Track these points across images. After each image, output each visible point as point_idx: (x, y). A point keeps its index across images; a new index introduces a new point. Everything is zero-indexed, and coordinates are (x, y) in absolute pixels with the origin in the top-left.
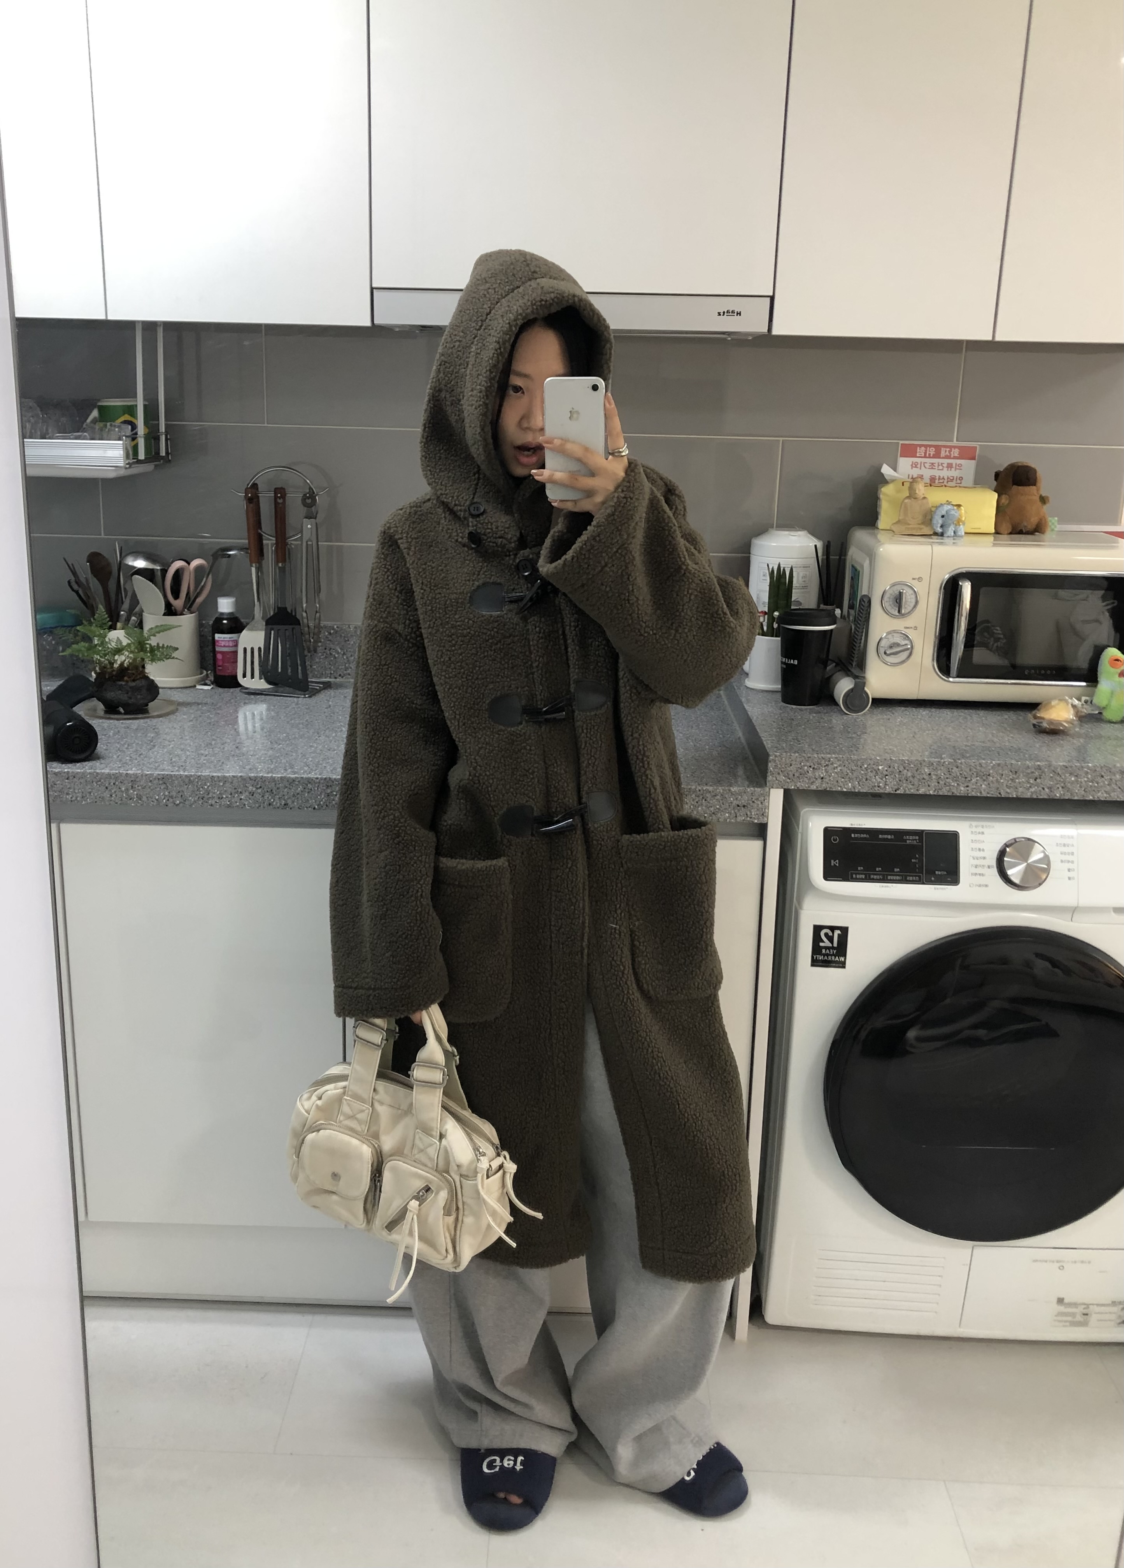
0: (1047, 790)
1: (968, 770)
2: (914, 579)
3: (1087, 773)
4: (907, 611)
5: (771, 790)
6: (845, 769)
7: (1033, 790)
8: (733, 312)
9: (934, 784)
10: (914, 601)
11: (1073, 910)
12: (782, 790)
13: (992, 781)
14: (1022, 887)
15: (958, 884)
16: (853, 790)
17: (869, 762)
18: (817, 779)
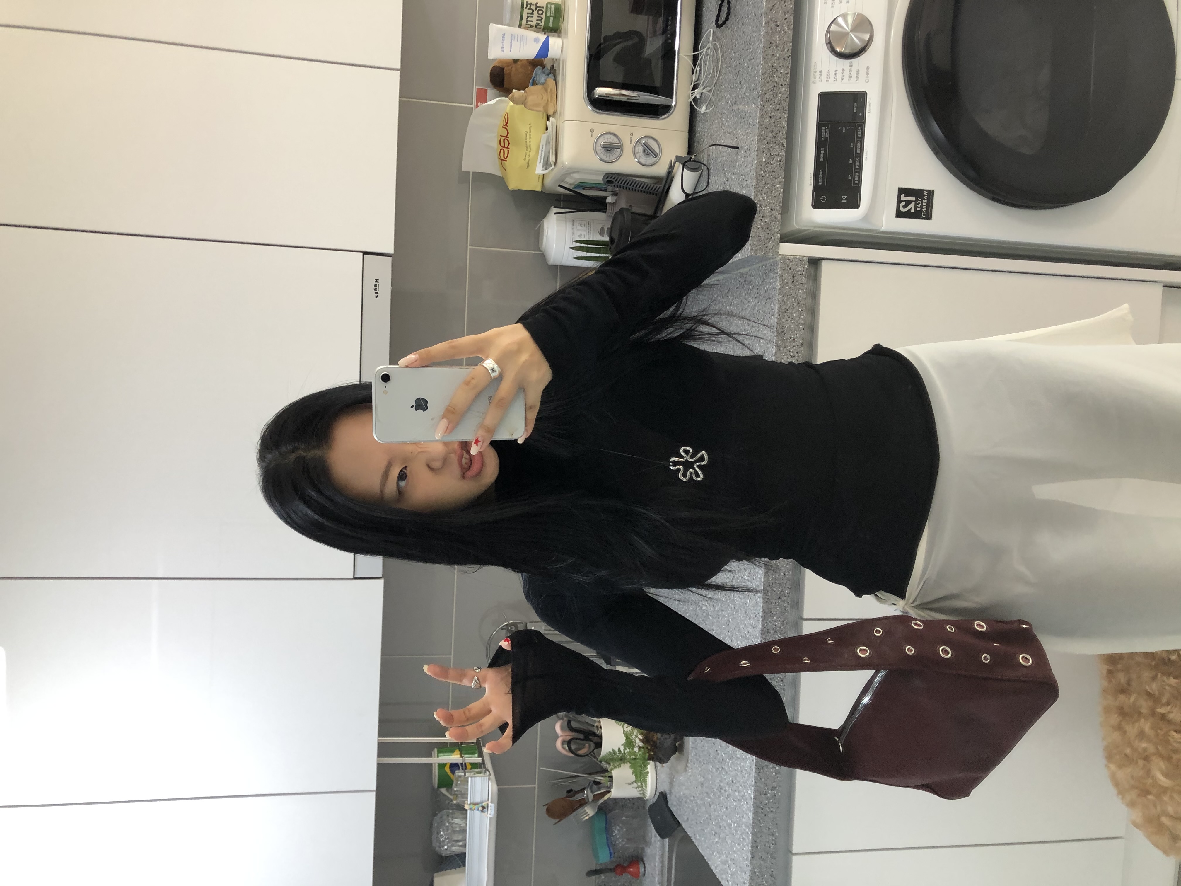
0: (787, 16)
1: (768, 84)
2: (592, 136)
4: (618, 142)
5: (780, 253)
6: (765, 190)
7: (786, 28)
8: (375, 286)
9: (779, 114)
10: (609, 136)
12: (781, 244)
13: (778, 64)
14: (870, 36)
15: (865, 92)
16: (783, 183)
17: (759, 169)
18: (771, 216)
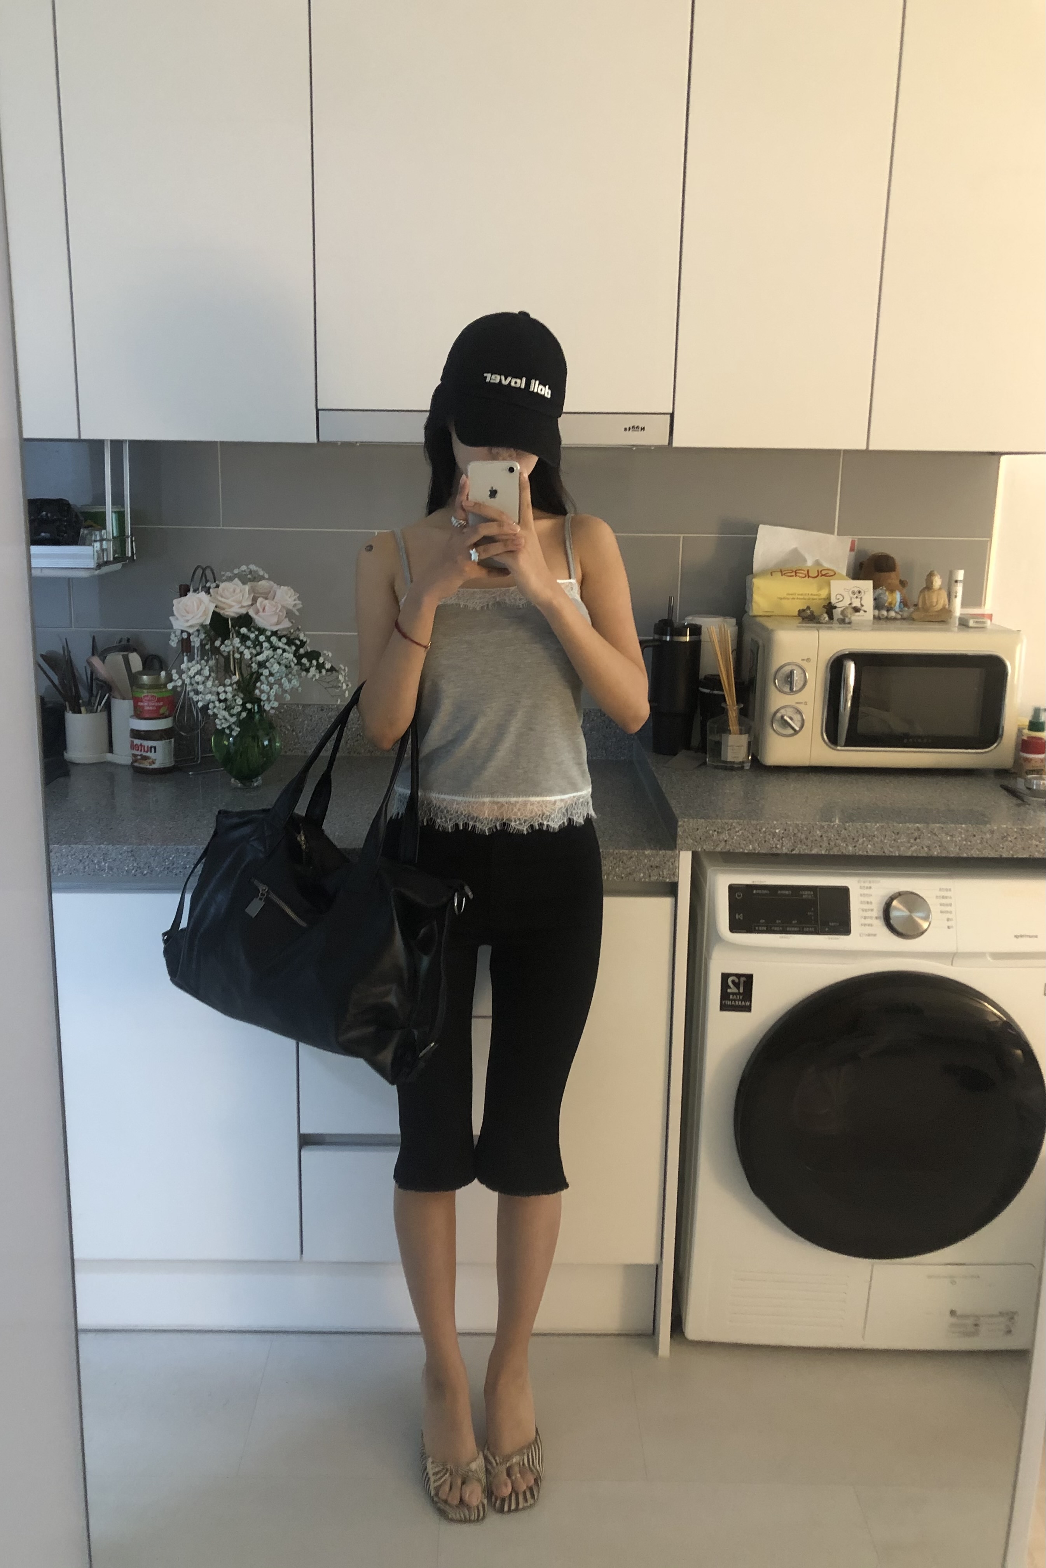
0: (926, 849)
2: (803, 660)
3: (961, 833)
4: (798, 689)
5: (681, 852)
6: (746, 833)
7: (913, 849)
8: (638, 427)
9: (825, 844)
10: (803, 679)
11: (952, 957)
12: (691, 852)
13: (877, 842)
14: (906, 935)
15: (850, 934)
16: (753, 851)
17: (767, 826)
18: (721, 842)
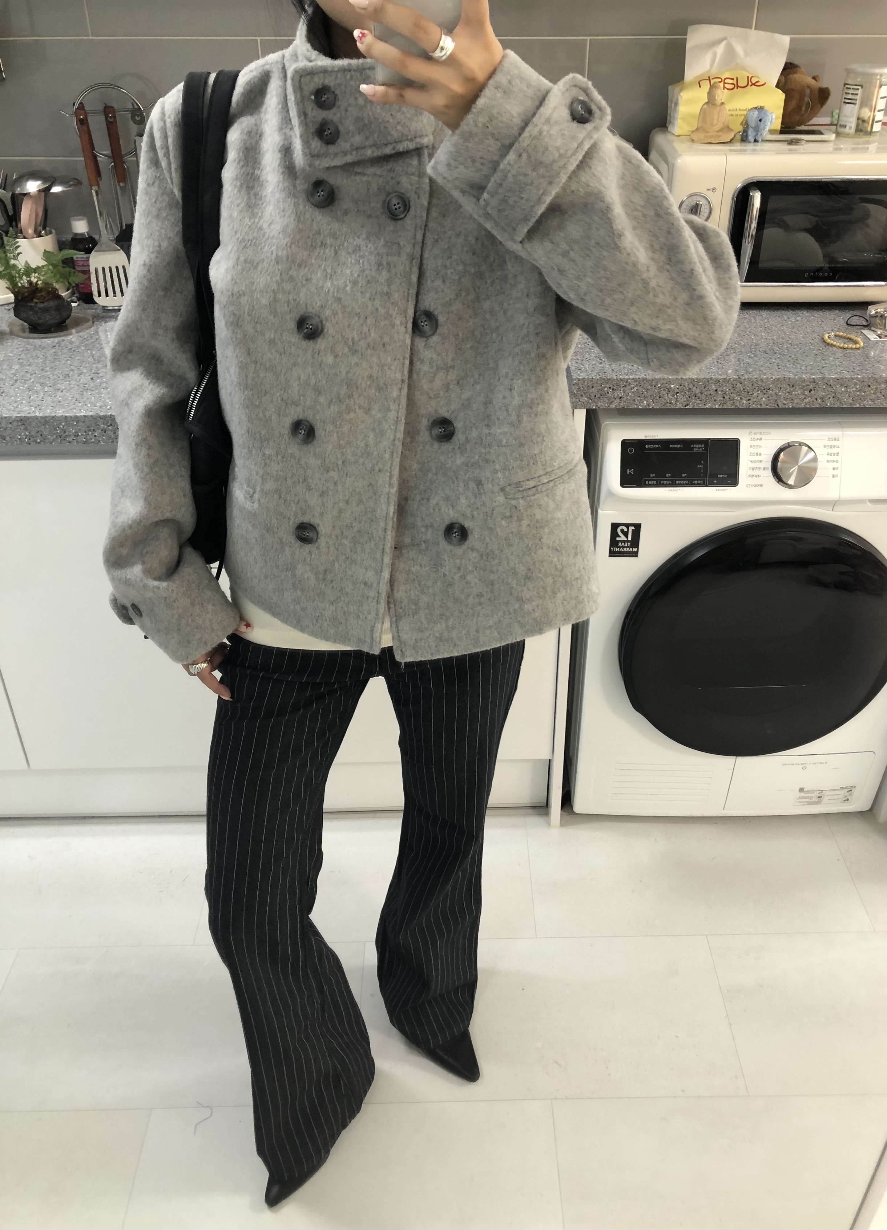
0: (819, 400)
1: (750, 385)
2: (708, 190)
3: (856, 384)
6: (640, 389)
7: (806, 401)
9: (720, 398)
10: (707, 211)
11: (834, 504)
12: (585, 410)
13: (771, 395)
14: (794, 486)
15: (737, 485)
16: (647, 407)
17: (662, 381)
18: (616, 399)
